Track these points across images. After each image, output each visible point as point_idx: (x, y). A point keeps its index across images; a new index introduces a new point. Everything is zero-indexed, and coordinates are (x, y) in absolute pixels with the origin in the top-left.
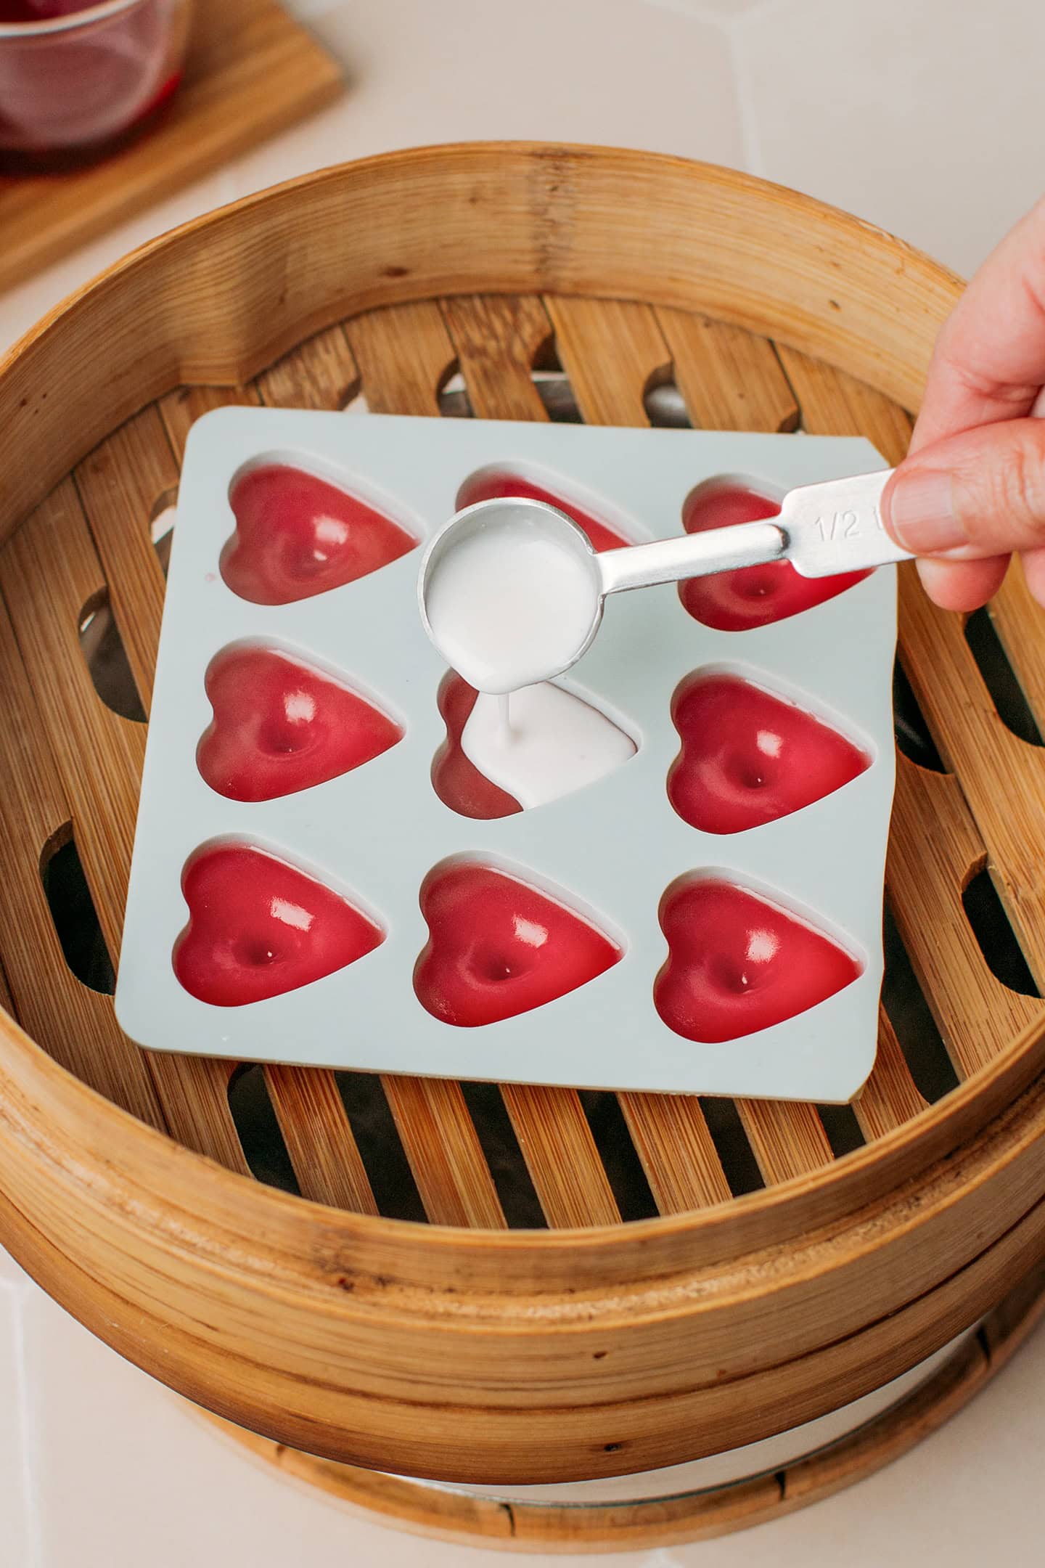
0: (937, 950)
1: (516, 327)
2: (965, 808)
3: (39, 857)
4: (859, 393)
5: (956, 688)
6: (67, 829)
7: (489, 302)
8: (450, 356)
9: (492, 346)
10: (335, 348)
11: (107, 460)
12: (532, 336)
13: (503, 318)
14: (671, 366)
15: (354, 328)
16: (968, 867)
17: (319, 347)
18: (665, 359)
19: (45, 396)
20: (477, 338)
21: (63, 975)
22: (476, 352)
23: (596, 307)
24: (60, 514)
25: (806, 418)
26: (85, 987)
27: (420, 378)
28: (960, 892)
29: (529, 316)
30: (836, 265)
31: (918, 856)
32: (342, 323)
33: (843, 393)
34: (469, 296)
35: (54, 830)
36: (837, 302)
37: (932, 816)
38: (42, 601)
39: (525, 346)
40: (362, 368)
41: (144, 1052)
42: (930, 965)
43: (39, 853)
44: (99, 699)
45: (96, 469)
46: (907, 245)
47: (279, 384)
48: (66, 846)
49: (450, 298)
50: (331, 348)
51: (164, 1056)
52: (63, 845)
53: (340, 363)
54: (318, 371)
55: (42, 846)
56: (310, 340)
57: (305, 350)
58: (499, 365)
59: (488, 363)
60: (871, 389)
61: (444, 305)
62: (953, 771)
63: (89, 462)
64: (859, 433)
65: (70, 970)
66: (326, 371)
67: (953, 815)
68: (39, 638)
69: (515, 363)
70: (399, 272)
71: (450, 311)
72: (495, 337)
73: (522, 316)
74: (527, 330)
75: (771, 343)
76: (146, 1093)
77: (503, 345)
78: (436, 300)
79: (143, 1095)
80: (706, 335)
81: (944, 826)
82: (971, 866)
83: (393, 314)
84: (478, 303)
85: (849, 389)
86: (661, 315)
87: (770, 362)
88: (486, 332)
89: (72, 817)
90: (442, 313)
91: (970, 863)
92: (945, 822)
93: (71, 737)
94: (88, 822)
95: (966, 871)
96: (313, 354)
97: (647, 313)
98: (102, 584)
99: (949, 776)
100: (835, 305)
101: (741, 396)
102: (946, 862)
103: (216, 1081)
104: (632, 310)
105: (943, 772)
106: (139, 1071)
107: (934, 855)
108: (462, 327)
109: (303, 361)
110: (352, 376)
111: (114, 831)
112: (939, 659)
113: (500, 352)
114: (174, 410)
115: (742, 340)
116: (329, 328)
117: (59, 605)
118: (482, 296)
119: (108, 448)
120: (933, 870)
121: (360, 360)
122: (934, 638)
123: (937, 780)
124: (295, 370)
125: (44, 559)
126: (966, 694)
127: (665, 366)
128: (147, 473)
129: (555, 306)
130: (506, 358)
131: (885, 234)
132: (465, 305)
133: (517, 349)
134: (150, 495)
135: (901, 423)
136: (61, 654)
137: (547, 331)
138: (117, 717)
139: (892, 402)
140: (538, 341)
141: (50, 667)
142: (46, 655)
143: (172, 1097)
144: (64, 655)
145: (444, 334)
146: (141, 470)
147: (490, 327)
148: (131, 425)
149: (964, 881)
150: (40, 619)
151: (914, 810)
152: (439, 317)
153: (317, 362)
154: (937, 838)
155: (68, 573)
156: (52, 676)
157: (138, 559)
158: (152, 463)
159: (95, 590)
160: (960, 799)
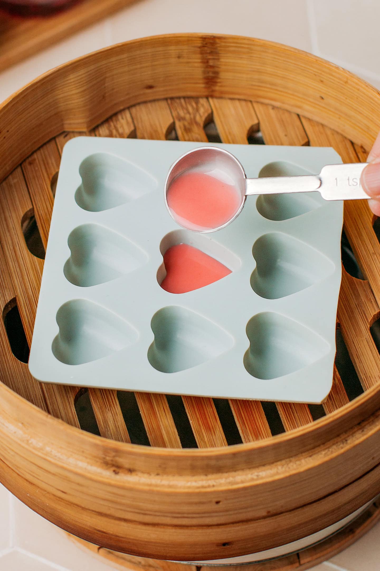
0: (359, 348)
1: (197, 110)
2: (372, 294)
3: (2, 311)
4: (333, 134)
5: (369, 247)
6: (14, 300)
7: (187, 100)
8: (171, 121)
9: (188, 116)
10: (126, 117)
11: (35, 160)
12: (204, 113)
13: (192, 106)
14: (258, 124)
15: (133, 110)
16: (372, 316)
17: (120, 117)
18: (256, 122)
19: (8, 131)
20: (182, 113)
21: (10, 356)
22: (181, 119)
23: (229, 102)
24: (15, 181)
25: (311, 142)
26: (19, 361)
27: (159, 129)
28: (369, 326)
29: (203, 105)
30: (322, 81)
31: (352, 312)
32: (129, 108)
33: (326, 135)
34: (179, 98)
35: (9, 301)
36: (323, 97)
37: (357, 296)
38: (7, 214)
39: (201, 116)
40: (136, 125)
41: (40, 383)
42: (356, 354)
43: (2, 310)
44: (28, 251)
45: (30, 164)
46: (349, 72)
47: (103, 130)
48: (14, 307)
49: (172, 99)
50: (124, 117)
51: (47, 384)
53: (128, 123)
54: (118, 126)
55: (4, 307)
56: (116, 114)
57: (114, 118)
58: (191, 123)
59: (186, 123)
60: (338, 133)
61: (169, 101)
62: (367, 279)
63: (27, 161)
64: (331, 145)
65: (13, 354)
66: (122, 126)
67: (367, 296)
68: (5, 227)
69: (197, 123)
70: (150, 87)
71: (171, 103)
72: (189, 113)
73: (200, 105)
74: (202, 110)
75: (298, 116)
76: (41, 402)
77: (192, 116)
78: (166, 99)
80: (272, 112)
81: (363, 301)
82: (374, 316)
83: (149, 105)
84: (182, 101)
85: (329, 132)
86: (255, 105)
87: (298, 123)
88: (185, 111)
89: (16, 296)
90: (168, 104)
91: (373, 315)
92: (363, 298)
93: (17, 265)
94: (23, 298)
95: (371, 318)
96: (117, 120)
97: (249, 104)
98: (31, 207)
99: (365, 281)
100: (322, 98)
101: (286, 135)
102: (364, 314)
103: (70, 397)
104: (243, 103)
105: (363, 279)
106: (39, 392)
107: (359, 312)
108: (176, 109)
109: (113, 122)
110: (132, 128)
111: (33, 301)
112: (362, 236)
113: (191, 119)
114: (60, 140)
115: (287, 115)
116: (124, 110)
117: (14, 215)
118: (184, 98)
119: (35, 156)
120: (359, 318)
121: (135, 122)
122: (360, 228)
123: (361, 282)
124: (110, 126)
125: (8, 197)
126: (373, 250)
127: (255, 125)
128: (50, 165)
129: (213, 102)
130: (193, 121)
131: (340, 68)
132: (178, 101)
133: (198, 118)
134: (51, 174)
135: (349, 145)
136: (14, 234)
137: (210, 111)
138: (35, 258)
139: (346, 138)
140: (206, 115)
141: (9, 238)
142: (8, 234)
143: (52, 403)
144: (15, 234)
145: (169, 112)
146: (48, 164)
147: (187, 109)
148: (45, 147)
149: (370, 321)
150: (6, 220)
151: (351, 294)
152: (167, 106)
153: (118, 123)
154: (359, 305)
155: (18, 202)
156: (10, 242)
157: (46, 197)
158: (52, 161)
159: (28, 209)
160: (369, 291)
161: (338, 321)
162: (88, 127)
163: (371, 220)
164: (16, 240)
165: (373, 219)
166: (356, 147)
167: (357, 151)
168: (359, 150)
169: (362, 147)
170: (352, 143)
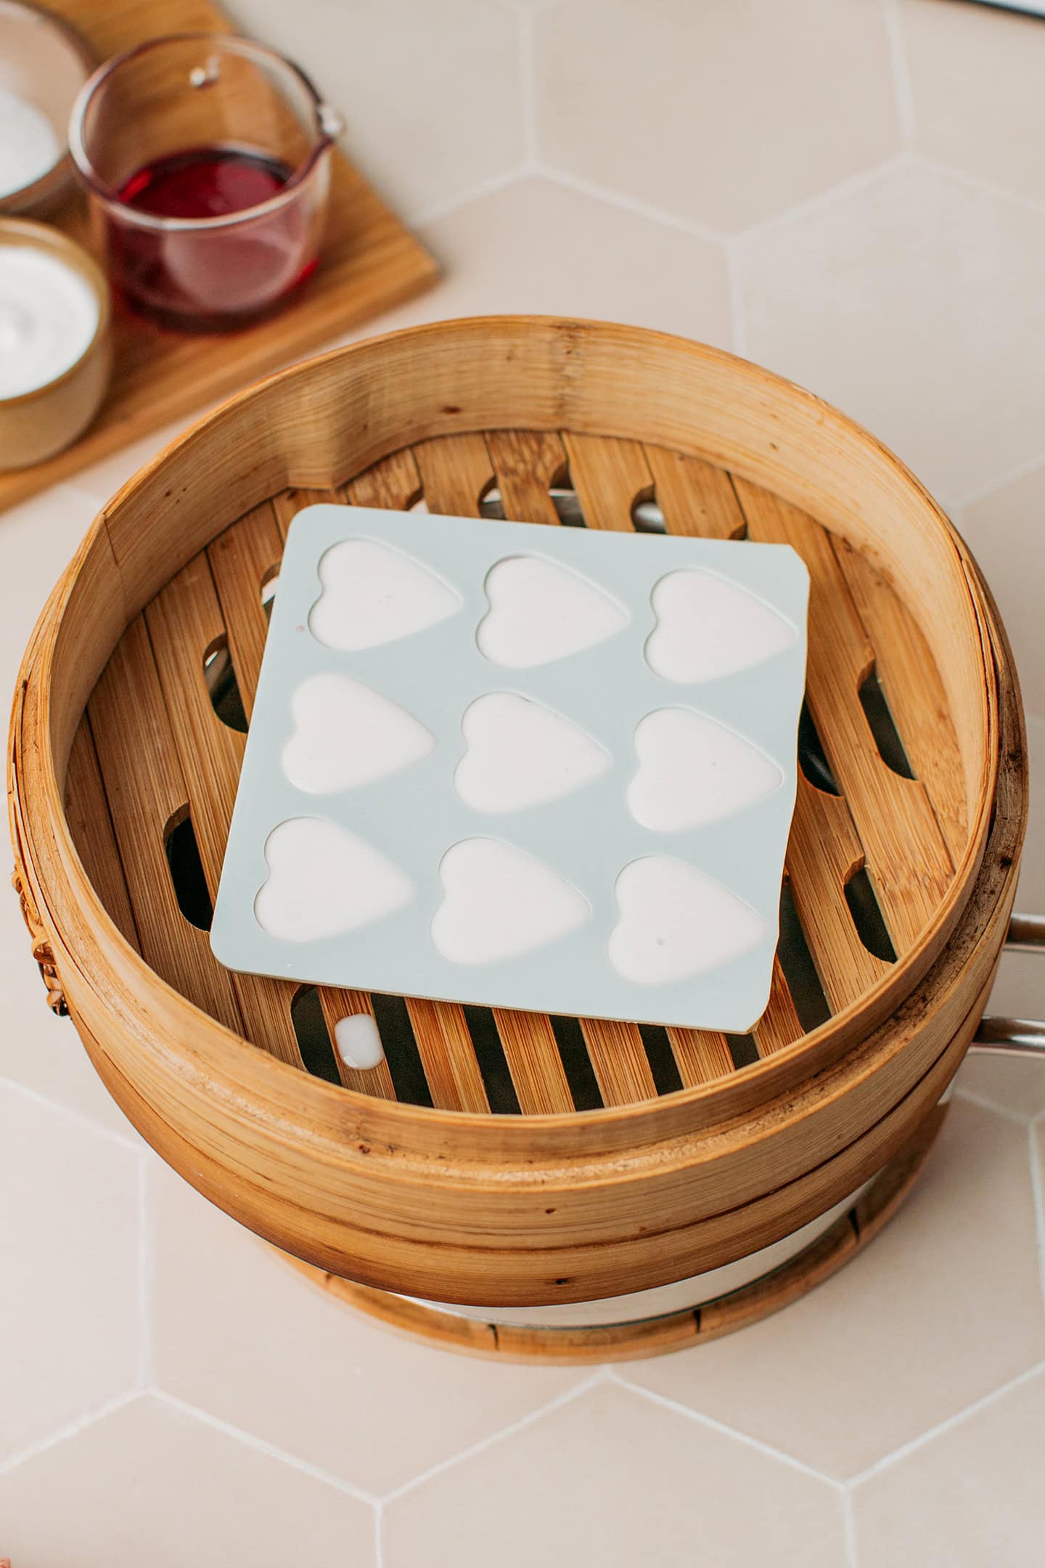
0: (823, 925)
1: (540, 455)
2: (851, 823)
3: (163, 828)
4: (792, 513)
5: (849, 732)
6: (186, 808)
7: (521, 435)
8: (490, 474)
9: (521, 467)
10: (406, 465)
11: (232, 540)
12: (552, 462)
13: (530, 448)
14: (653, 487)
15: (420, 451)
16: (850, 865)
17: (394, 463)
18: (648, 483)
19: (184, 490)
20: (511, 462)
21: (175, 915)
22: (509, 472)
23: (600, 442)
24: (194, 579)
25: (751, 531)
26: (191, 925)
27: (466, 489)
28: (843, 884)
29: (550, 447)
30: (775, 417)
31: (813, 856)
32: (411, 447)
33: (780, 514)
34: (506, 431)
35: (175, 809)
36: (776, 444)
37: (825, 826)
38: (178, 643)
39: (546, 468)
40: (424, 479)
41: (231, 973)
42: (817, 936)
43: (164, 826)
44: (215, 715)
45: (223, 547)
46: (826, 403)
47: (362, 489)
48: (184, 821)
49: (493, 432)
50: (402, 465)
51: (245, 976)
52: (182, 821)
53: (408, 475)
54: (391, 480)
55: (166, 821)
56: (387, 458)
57: (383, 466)
58: (526, 482)
59: (518, 480)
60: (800, 511)
61: (488, 437)
62: (844, 794)
63: (218, 542)
64: (788, 542)
65: (181, 913)
66: (398, 481)
67: (841, 826)
68: (173, 667)
69: (537, 481)
70: (453, 410)
71: (492, 441)
72: (524, 461)
73: (545, 447)
74: (548, 457)
75: (728, 474)
76: (231, 1004)
77: (530, 467)
78: (482, 432)
79: (229, 1006)
80: (680, 466)
81: (835, 835)
82: (853, 864)
83: (450, 441)
84: (513, 436)
85: (784, 509)
86: (648, 450)
87: (727, 487)
88: (517, 457)
89: (189, 801)
90: (486, 442)
91: (852, 862)
92: (835, 832)
93: (193, 742)
94: (201, 805)
95: (848, 869)
96: (389, 469)
97: (638, 448)
98: (222, 631)
99: (841, 798)
100: (774, 447)
101: (703, 512)
102: (834, 860)
103: (283, 997)
104: (627, 446)
105: (836, 794)
106: (226, 988)
107: (825, 856)
108: (500, 453)
109: (381, 474)
110: (417, 485)
111: (220, 812)
112: (837, 711)
113: (527, 472)
114: (283, 505)
115: (707, 472)
116: (402, 450)
117: (190, 646)
118: (516, 431)
119: (233, 532)
120: (824, 866)
121: (423, 475)
122: (835, 695)
123: (831, 800)
124: (375, 479)
125: (181, 611)
126: (856, 738)
127: (649, 488)
128: (261, 551)
129: (570, 440)
130: (531, 478)
131: (810, 394)
132: (504, 436)
133: (540, 472)
134: (262, 568)
135: (821, 537)
136: (188, 680)
137: (563, 459)
138: (227, 728)
139: (815, 521)
140: (556, 465)
141: (180, 690)
142: (178, 681)
143: (250, 1008)
144: (191, 682)
145: (486, 457)
146: (257, 549)
147: (521, 454)
148: (251, 515)
149: (846, 875)
150: (175, 654)
151: (813, 822)
152: (484, 446)
153: (391, 474)
154: (828, 843)
155: (198, 621)
156: (182, 696)
157: (251, 614)
158: (265, 544)
159: (217, 635)
160: (847, 815)
161: (786, 871)
162: (334, 481)
163: (856, 681)
164: (191, 692)
165: (859, 680)
166: (834, 540)
167: (836, 547)
168: (839, 546)
169: (845, 540)
170: (827, 533)
